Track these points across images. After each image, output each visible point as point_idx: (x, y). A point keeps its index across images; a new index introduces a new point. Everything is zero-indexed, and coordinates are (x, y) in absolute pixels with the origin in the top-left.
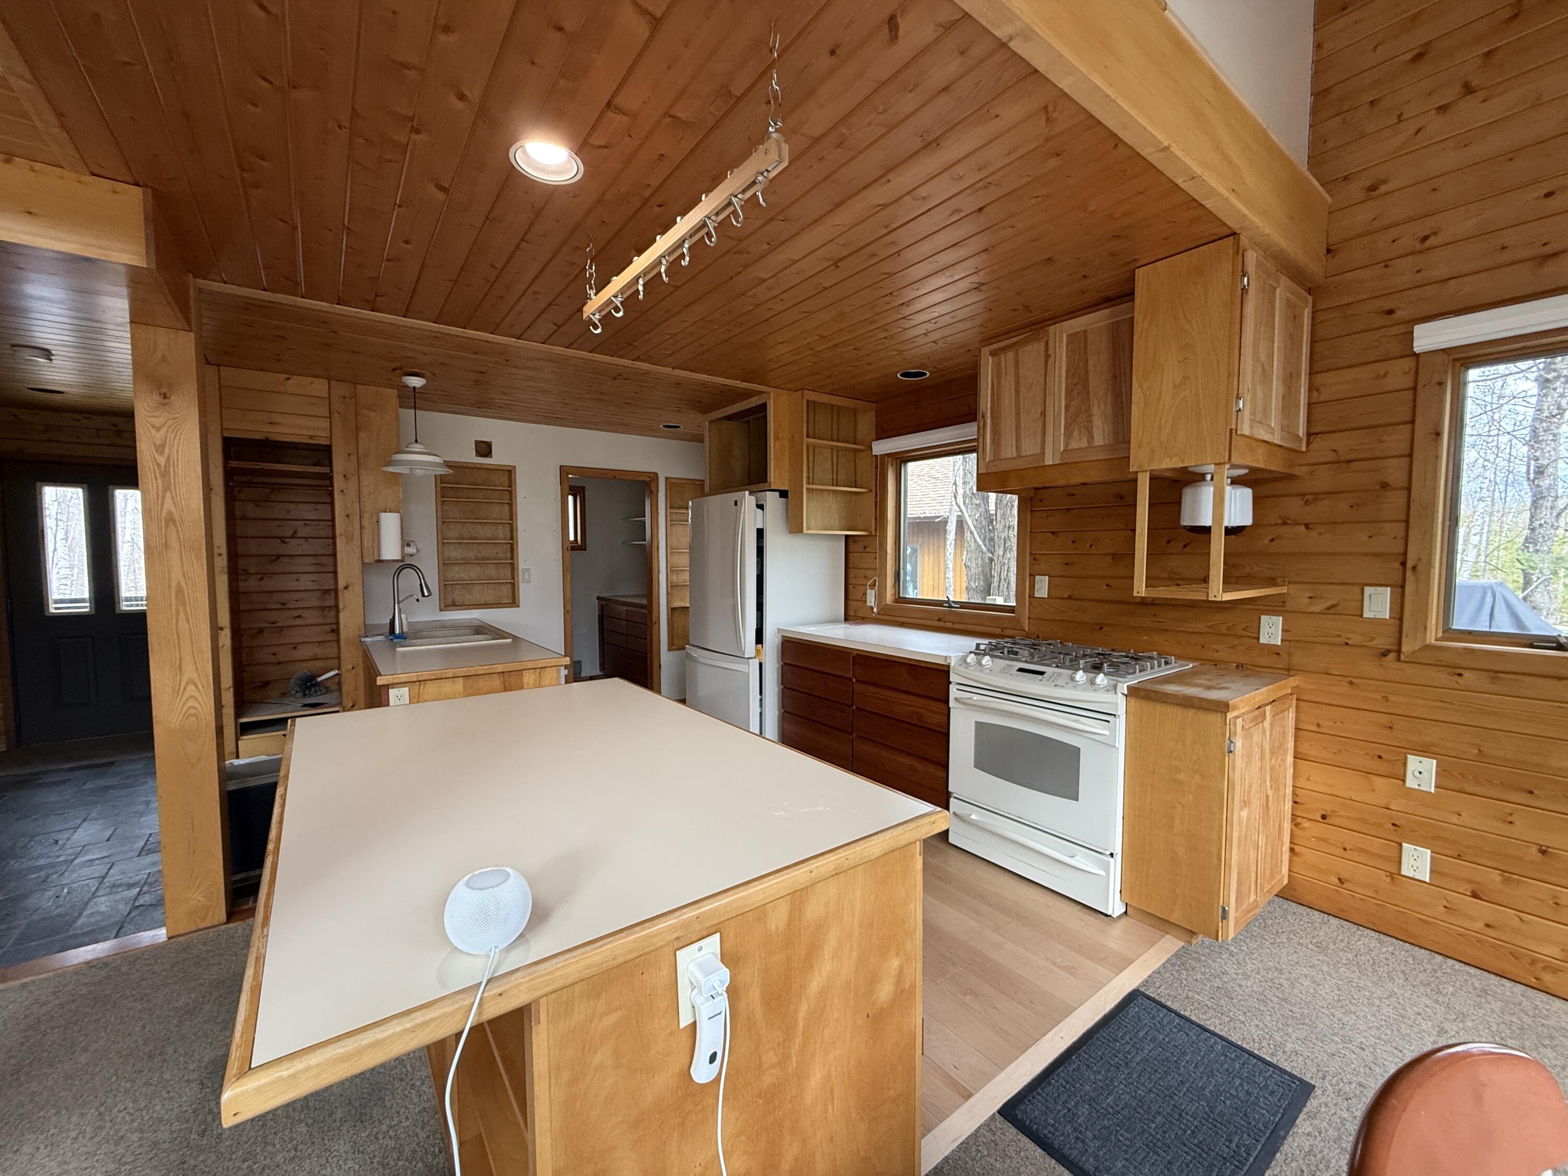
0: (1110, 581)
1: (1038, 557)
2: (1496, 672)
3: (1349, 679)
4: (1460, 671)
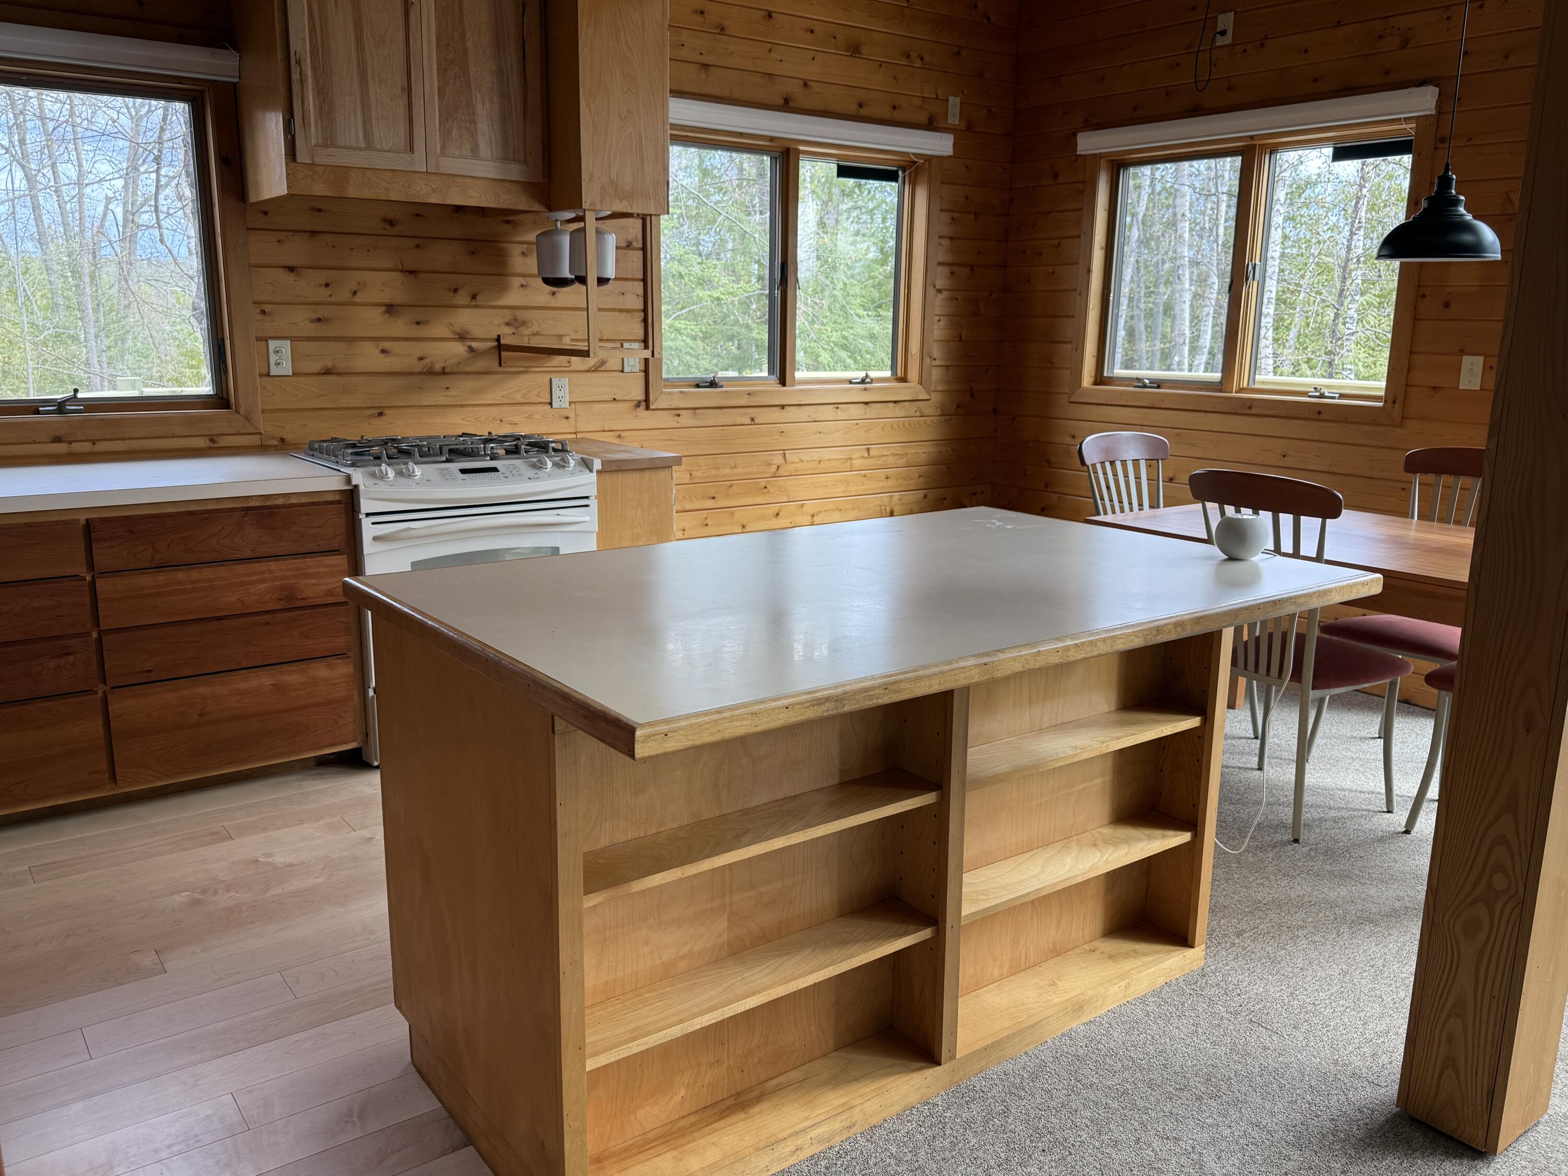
0: (387, 345)
1: (268, 308)
2: (696, 409)
3: (618, 433)
4: (678, 412)
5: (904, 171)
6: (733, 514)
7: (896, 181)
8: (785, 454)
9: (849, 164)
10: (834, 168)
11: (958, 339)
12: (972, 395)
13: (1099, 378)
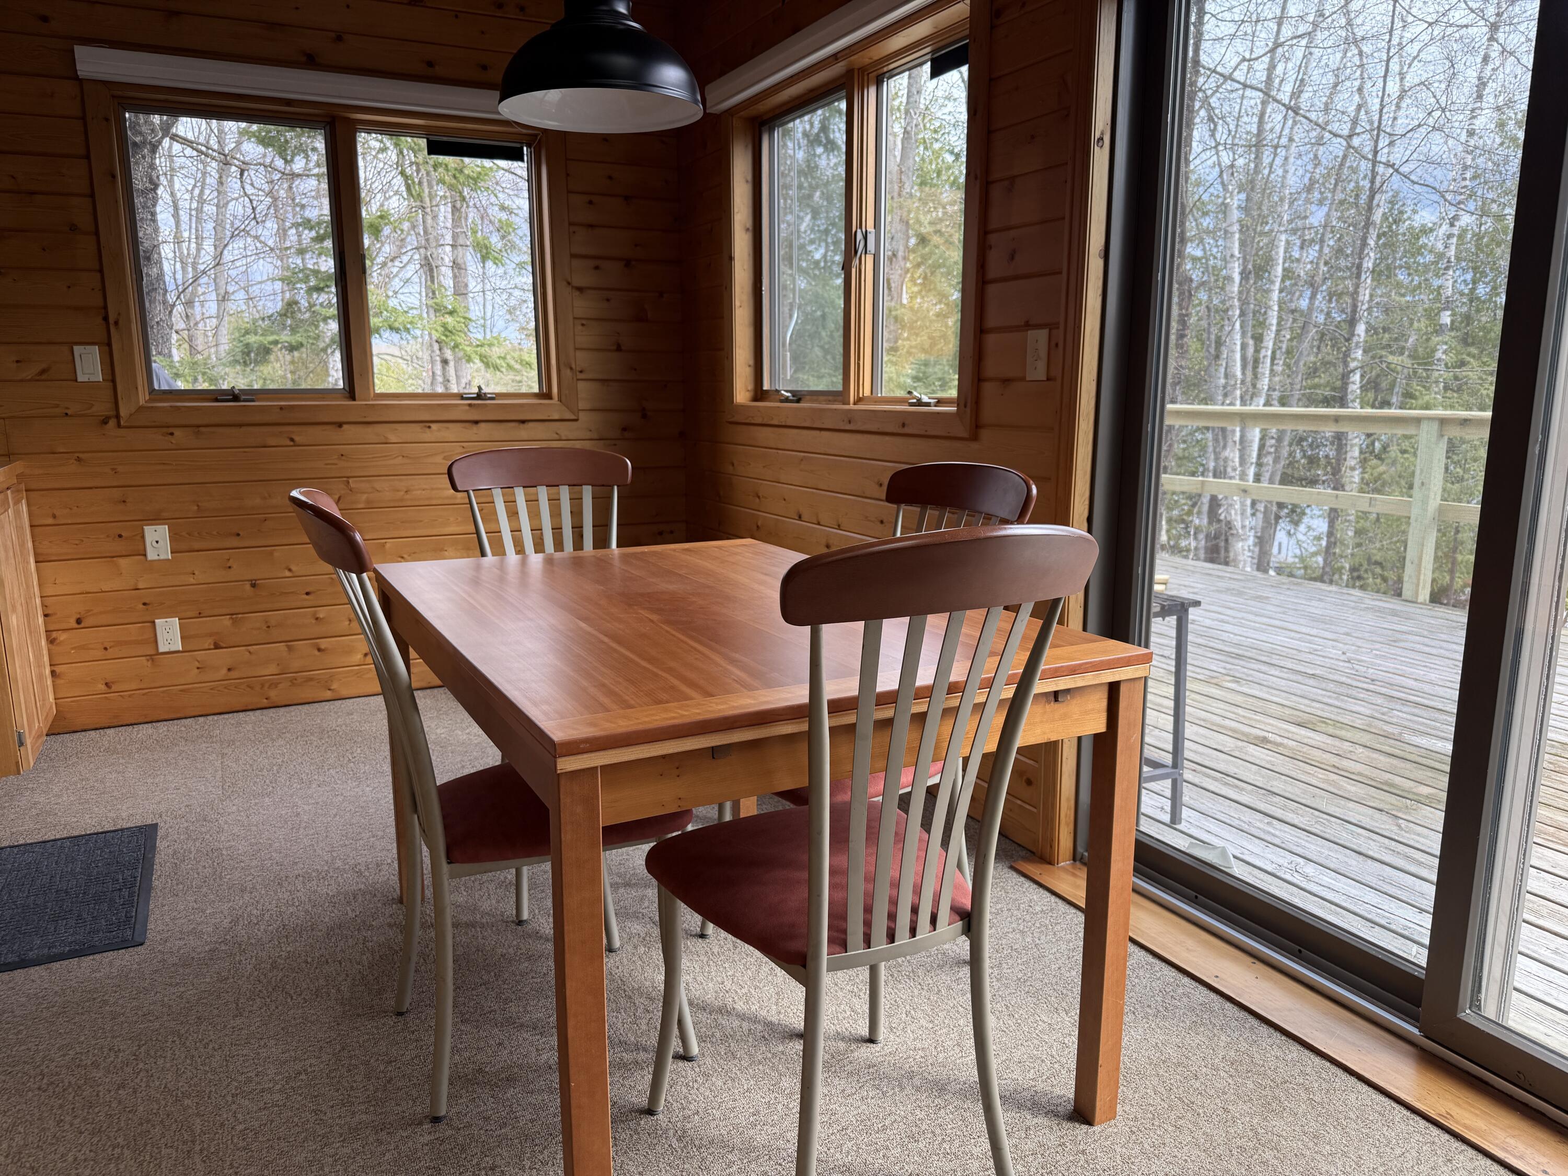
2: (199, 426)
3: (77, 455)
4: (171, 430)
5: (529, 146)
6: (271, 553)
7: (522, 160)
8: (348, 482)
9: (445, 139)
10: (423, 143)
11: (615, 348)
12: (644, 416)
13: (759, 393)
